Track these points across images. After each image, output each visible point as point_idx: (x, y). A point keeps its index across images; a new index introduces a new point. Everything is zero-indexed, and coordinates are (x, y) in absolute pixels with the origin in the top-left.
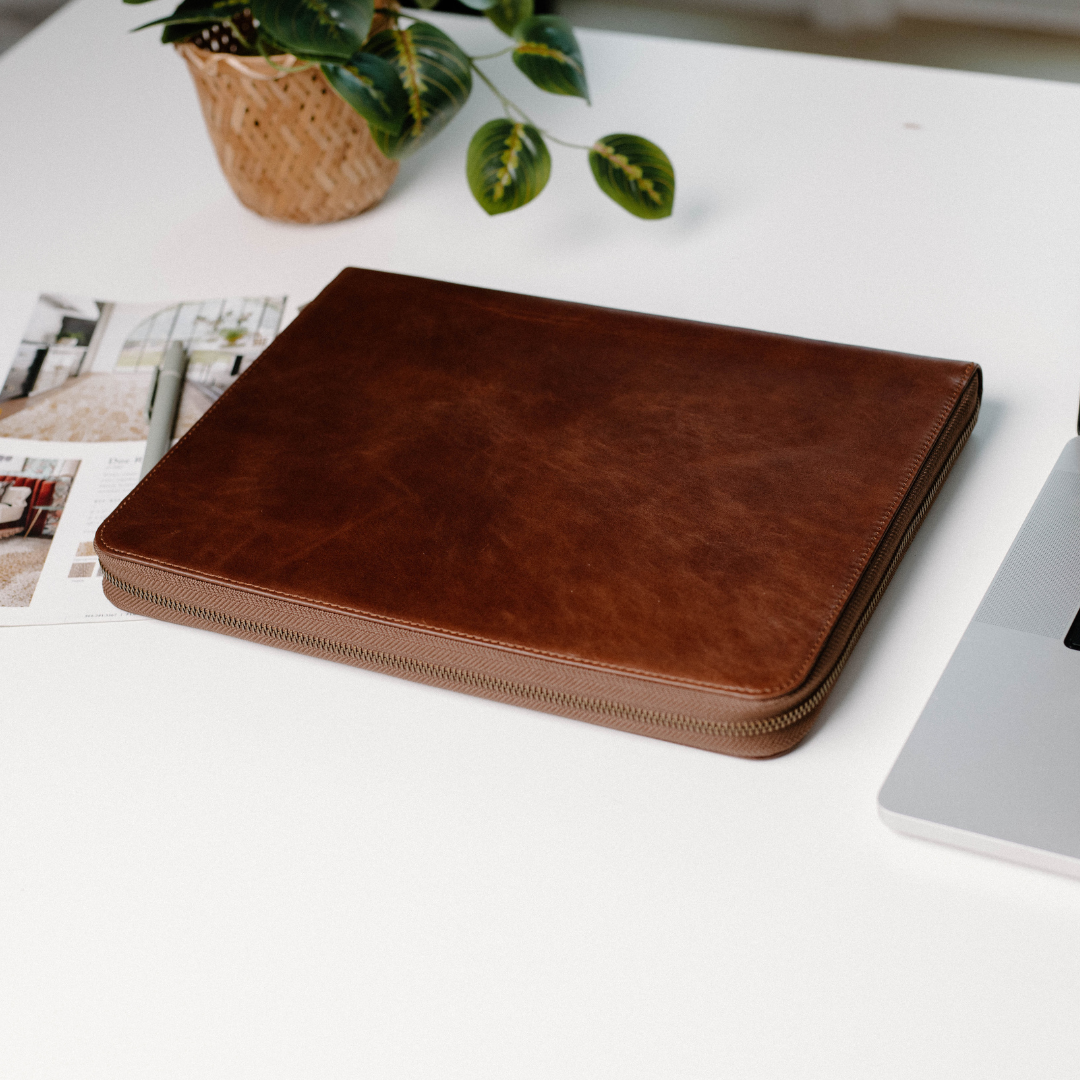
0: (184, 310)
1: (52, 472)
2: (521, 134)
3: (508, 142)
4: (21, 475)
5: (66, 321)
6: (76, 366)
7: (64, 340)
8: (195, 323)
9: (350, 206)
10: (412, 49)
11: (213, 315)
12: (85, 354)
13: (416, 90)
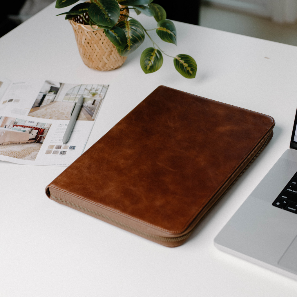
0: (82, 86)
1: (44, 126)
2: (156, 52)
3: (152, 54)
4: (36, 127)
5: (52, 87)
6: (53, 99)
7: (51, 93)
8: (85, 90)
9: (112, 67)
10: (129, 26)
11: (89, 88)
12: (56, 96)
13: (129, 38)
